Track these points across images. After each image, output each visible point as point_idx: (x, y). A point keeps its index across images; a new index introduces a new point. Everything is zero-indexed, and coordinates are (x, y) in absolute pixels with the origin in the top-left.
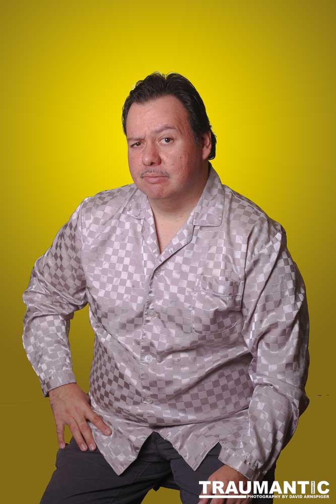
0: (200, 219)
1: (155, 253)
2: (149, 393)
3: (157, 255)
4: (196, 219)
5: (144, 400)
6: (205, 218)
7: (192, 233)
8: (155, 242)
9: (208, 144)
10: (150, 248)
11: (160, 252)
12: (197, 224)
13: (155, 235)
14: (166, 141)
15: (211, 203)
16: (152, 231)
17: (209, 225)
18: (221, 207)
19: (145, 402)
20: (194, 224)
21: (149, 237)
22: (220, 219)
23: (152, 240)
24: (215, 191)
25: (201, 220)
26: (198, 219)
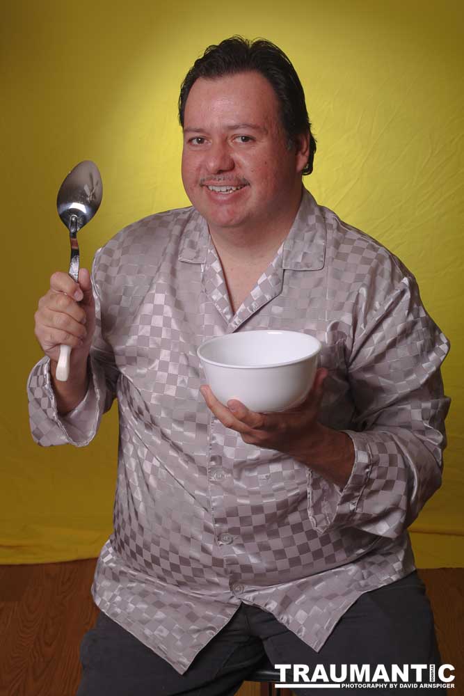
0: (292, 259)
1: (226, 313)
2: (225, 527)
3: (228, 317)
4: (286, 259)
5: (219, 540)
6: (299, 259)
7: (280, 282)
8: (225, 297)
9: (304, 150)
10: (218, 307)
11: (233, 312)
12: (289, 268)
13: (224, 287)
14: (243, 140)
15: (307, 235)
16: (220, 281)
17: (306, 269)
18: (321, 242)
19: (221, 543)
20: (284, 267)
21: (216, 290)
22: (322, 259)
23: (220, 294)
24: (312, 220)
25: (293, 261)
26: (289, 259)
